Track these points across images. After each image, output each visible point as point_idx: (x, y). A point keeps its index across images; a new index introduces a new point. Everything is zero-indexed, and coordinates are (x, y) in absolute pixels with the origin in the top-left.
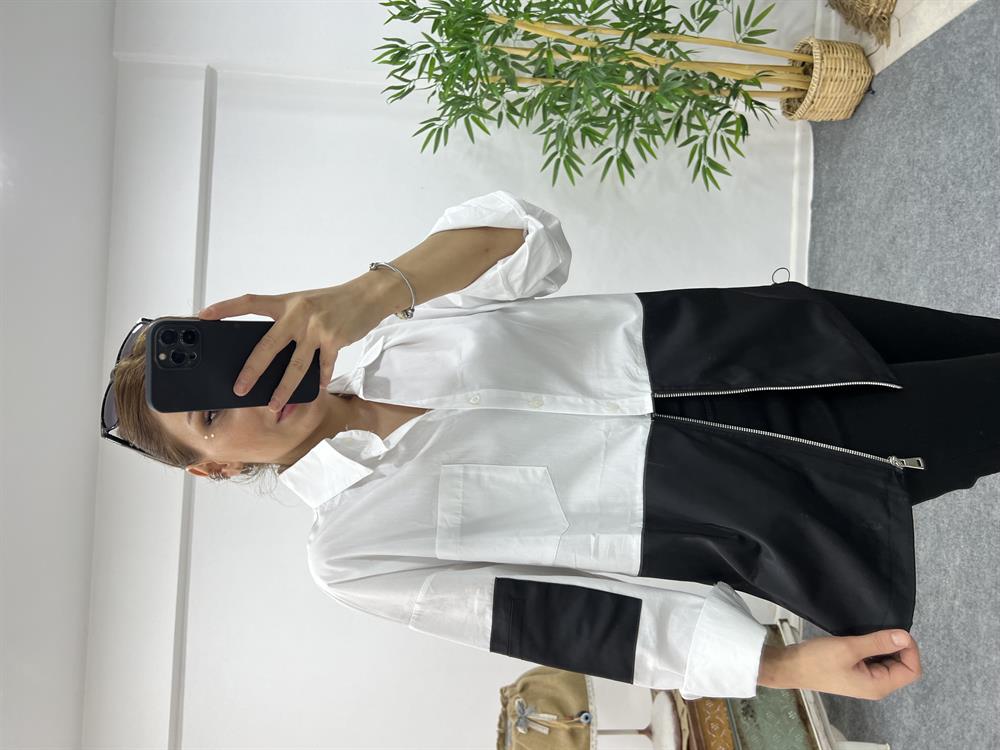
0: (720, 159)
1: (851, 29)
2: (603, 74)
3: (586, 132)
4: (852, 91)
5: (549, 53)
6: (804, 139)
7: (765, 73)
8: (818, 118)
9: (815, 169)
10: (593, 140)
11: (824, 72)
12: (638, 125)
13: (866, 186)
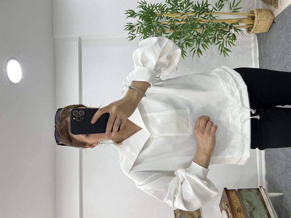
0: (228, 47)
1: (266, 5)
2: (190, 26)
3: (187, 44)
4: (268, 23)
5: (174, 22)
6: (254, 39)
7: (240, 20)
8: (258, 32)
9: (259, 48)
10: (189, 46)
11: (258, 18)
12: (202, 40)
13: (275, 51)
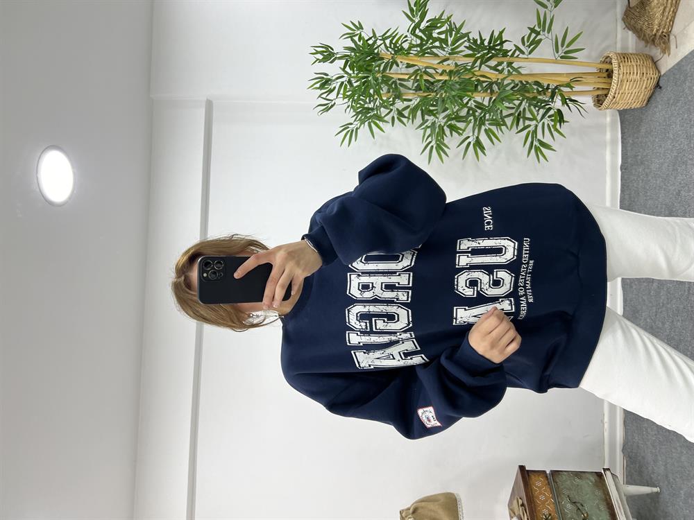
1: (642, 43)
2: (458, 87)
4: (644, 87)
5: (421, 76)
6: (613, 123)
7: (577, 79)
10: (457, 133)
11: (621, 76)
12: (488, 120)
13: (658, 154)
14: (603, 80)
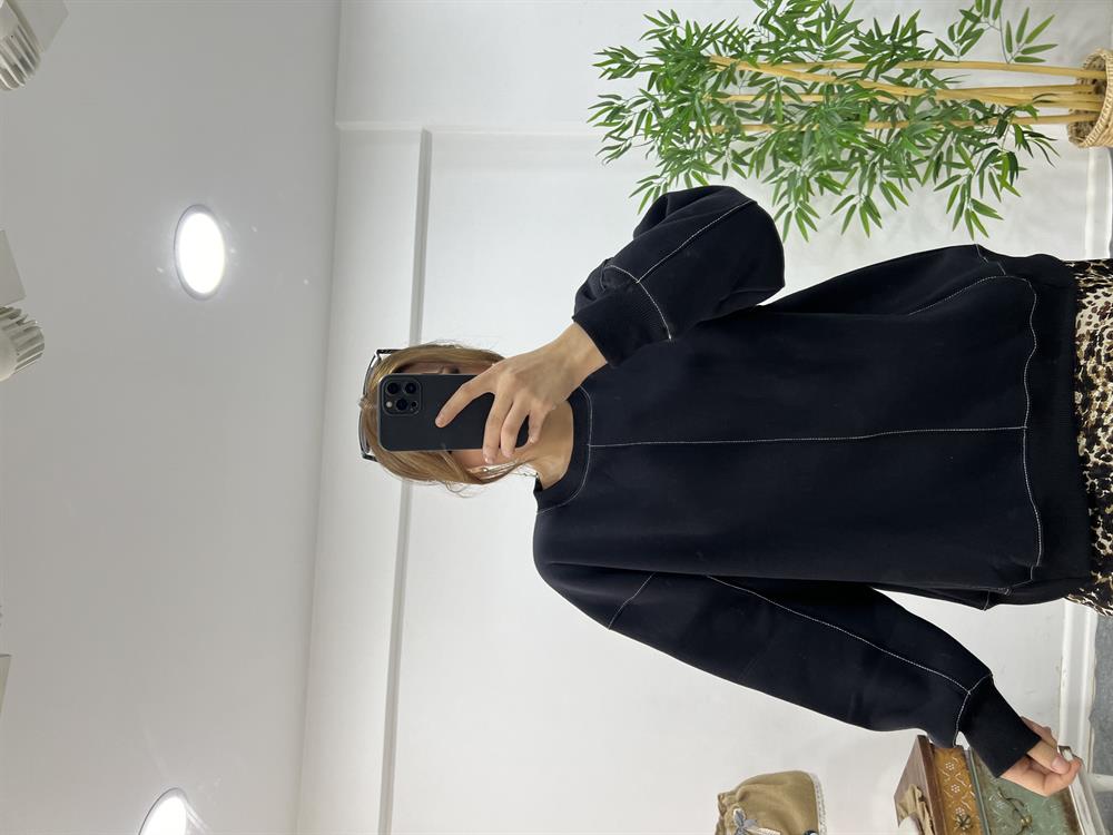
5: (778, 95)
6: (1100, 168)
7: (1044, 97)
10: (832, 190)
14: (1089, 98)
